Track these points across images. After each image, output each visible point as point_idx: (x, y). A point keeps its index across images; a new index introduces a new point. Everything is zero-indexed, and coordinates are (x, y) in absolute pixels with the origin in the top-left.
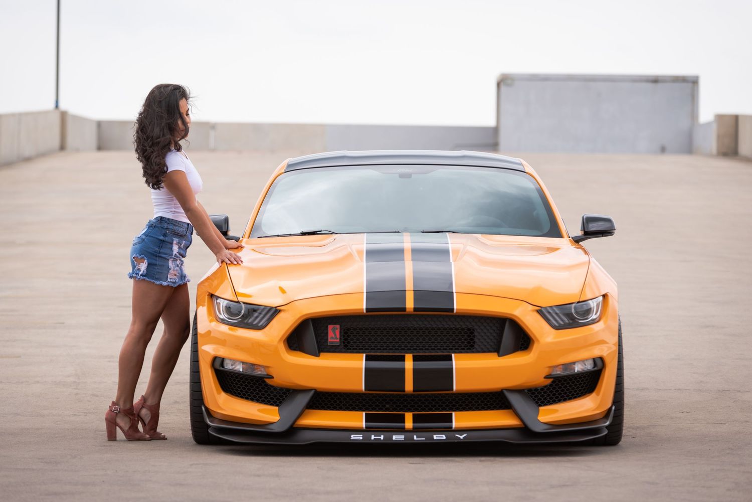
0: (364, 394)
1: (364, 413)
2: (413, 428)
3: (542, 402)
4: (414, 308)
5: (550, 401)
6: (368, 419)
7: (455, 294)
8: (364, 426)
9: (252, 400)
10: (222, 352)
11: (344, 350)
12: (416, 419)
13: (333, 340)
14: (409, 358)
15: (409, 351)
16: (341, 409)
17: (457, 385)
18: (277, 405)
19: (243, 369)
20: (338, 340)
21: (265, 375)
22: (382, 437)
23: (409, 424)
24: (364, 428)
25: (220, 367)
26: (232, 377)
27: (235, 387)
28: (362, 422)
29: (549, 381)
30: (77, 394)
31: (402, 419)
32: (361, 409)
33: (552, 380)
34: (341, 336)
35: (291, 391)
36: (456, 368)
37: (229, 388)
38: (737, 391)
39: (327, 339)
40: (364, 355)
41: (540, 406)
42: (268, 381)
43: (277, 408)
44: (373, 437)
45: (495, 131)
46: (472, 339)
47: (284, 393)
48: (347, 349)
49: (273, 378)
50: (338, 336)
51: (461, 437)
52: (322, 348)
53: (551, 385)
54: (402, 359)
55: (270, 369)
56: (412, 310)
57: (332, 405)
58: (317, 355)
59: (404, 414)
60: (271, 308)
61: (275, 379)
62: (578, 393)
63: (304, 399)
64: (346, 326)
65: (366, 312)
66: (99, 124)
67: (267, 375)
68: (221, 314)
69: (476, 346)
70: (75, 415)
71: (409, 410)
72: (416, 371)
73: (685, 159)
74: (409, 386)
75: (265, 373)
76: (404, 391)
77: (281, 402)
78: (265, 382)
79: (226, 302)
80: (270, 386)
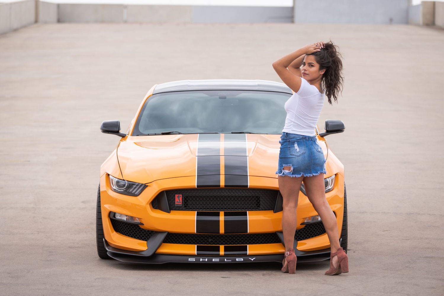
0: (196, 234)
1: (196, 246)
2: (224, 255)
3: (299, 238)
4: (225, 185)
5: (304, 238)
6: (199, 249)
7: (248, 176)
8: (196, 253)
9: (132, 237)
10: (114, 209)
11: (184, 209)
12: (226, 249)
13: (178, 203)
14: (222, 213)
15: (222, 209)
16: (183, 243)
17: (250, 230)
18: (146, 240)
19: (126, 219)
20: (181, 203)
21: (139, 223)
22: (206, 260)
23: (222, 252)
24: (196, 254)
25: (113, 217)
26: (120, 223)
27: (122, 229)
28: (195, 251)
29: (303, 226)
30: (34, 217)
31: (218, 249)
32: (194, 243)
33: (305, 225)
34: (182, 201)
35: (154, 232)
36: (249, 220)
37: (118, 229)
38: (418, 214)
39: (175, 203)
40: (196, 212)
41: (298, 240)
42: (141, 226)
43: (146, 242)
44: (201, 260)
45: (292, 9)
46: (258, 203)
47: (150, 234)
48: (186, 208)
49: (144, 225)
50: (181, 202)
51: (252, 260)
52: (171, 208)
53: (304, 228)
54: (218, 215)
55: (142, 220)
56: (224, 186)
57: (178, 240)
58: (169, 212)
59: (219, 246)
60: (142, 184)
61: (145, 226)
62: (320, 233)
63: (161, 237)
64: (186, 195)
65: (197, 187)
66: (59, 6)
67: (140, 223)
68: (114, 186)
69: (261, 206)
70: (32, 233)
71: (222, 244)
72: (226, 222)
73: (404, 28)
74: (222, 230)
75: (139, 222)
76: (219, 233)
77: (148, 239)
78: (139, 226)
79: (117, 179)
80: (142, 229)
